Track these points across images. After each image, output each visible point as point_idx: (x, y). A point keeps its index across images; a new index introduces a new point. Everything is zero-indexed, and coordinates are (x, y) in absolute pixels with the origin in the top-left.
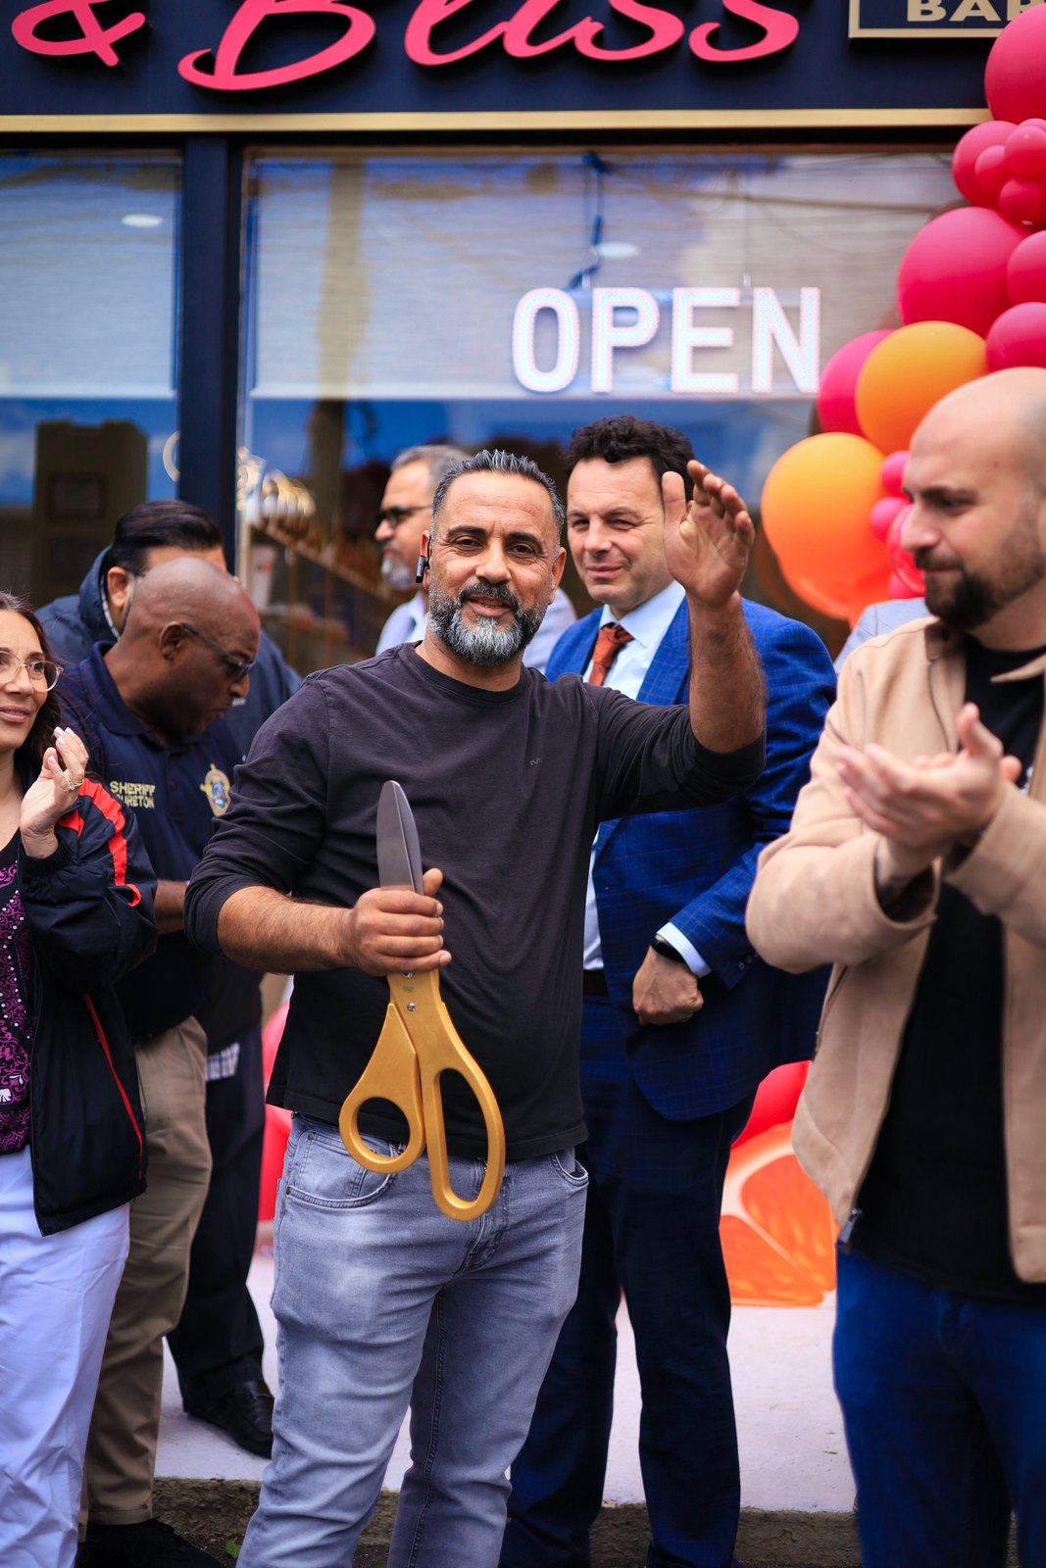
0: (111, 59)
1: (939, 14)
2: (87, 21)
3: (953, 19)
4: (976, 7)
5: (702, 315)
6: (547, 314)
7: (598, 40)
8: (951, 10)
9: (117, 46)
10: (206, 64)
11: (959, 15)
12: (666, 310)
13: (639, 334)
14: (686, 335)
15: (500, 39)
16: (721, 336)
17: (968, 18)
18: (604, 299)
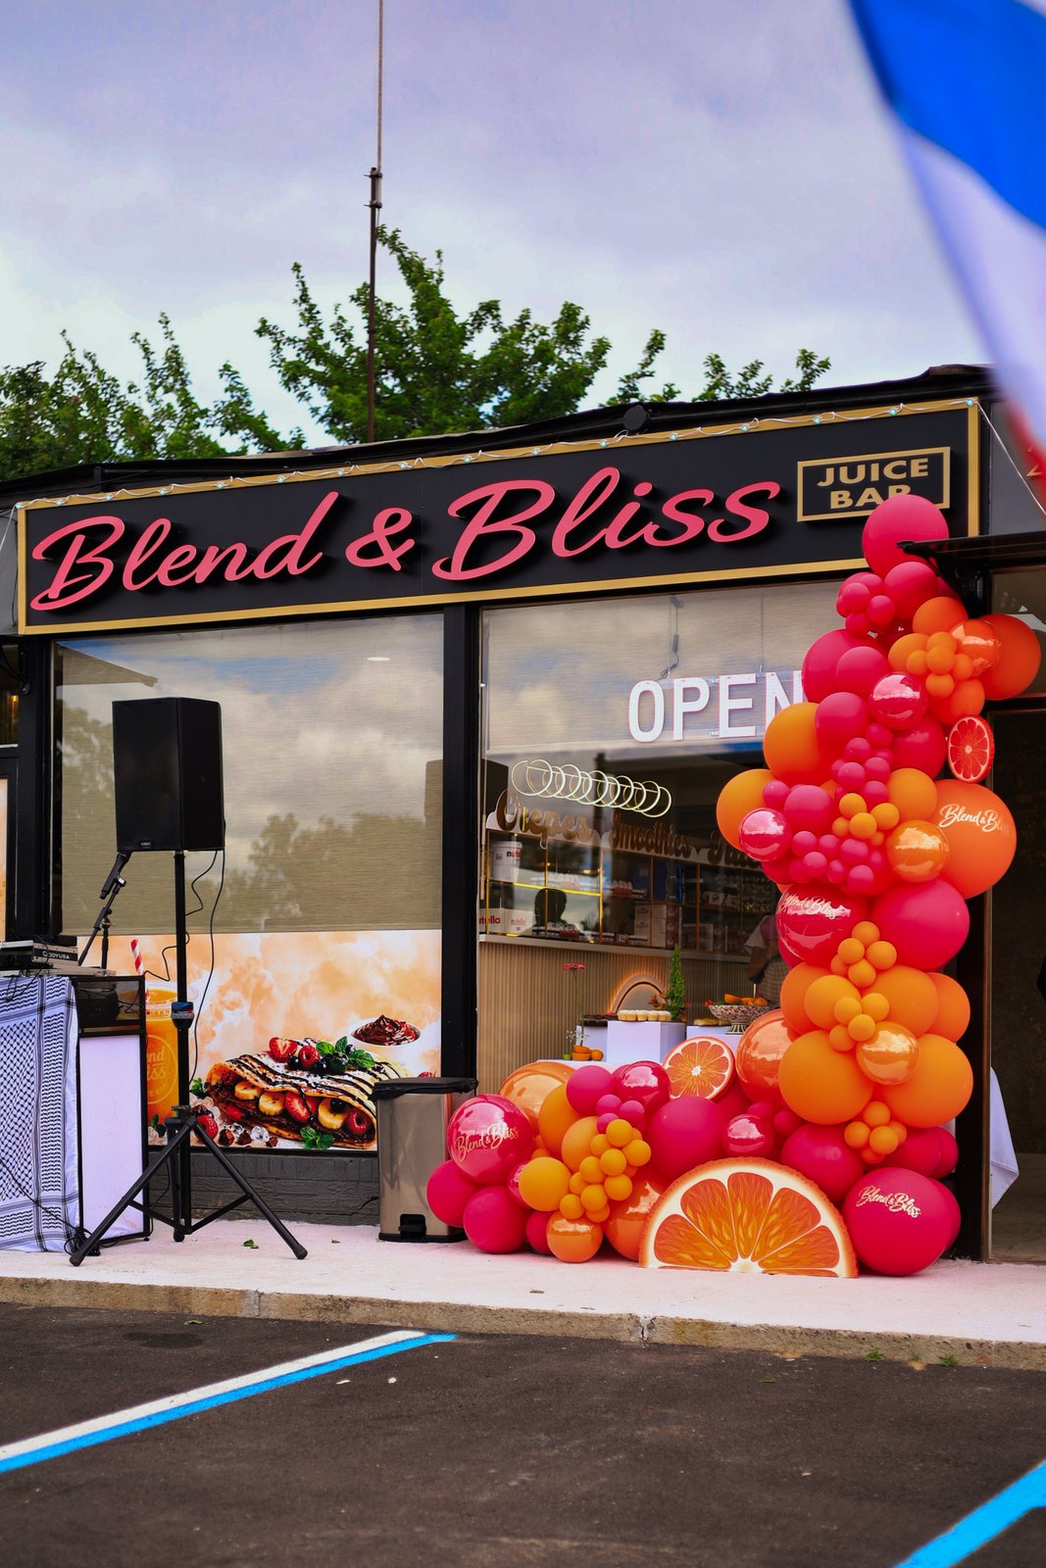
0: (397, 567)
1: (849, 503)
2: (384, 545)
3: (857, 505)
4: (870, 497)
5: (734, 691)
6: (646, 694)
7: (658, 535)
8: (855, 502)
9: (400, 559)
10: (446, 567)
11: (860, 503)
12: (714, 690)
13: (699, 704)
14: (726, 704)
15: (603, 538)
16: (746, 703)
17: (866, 504)
18: (679, 684)
